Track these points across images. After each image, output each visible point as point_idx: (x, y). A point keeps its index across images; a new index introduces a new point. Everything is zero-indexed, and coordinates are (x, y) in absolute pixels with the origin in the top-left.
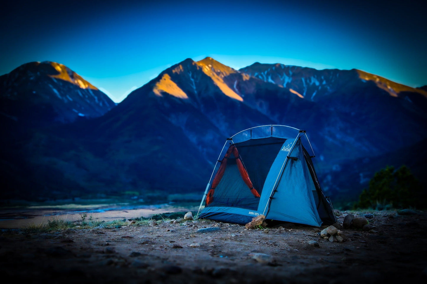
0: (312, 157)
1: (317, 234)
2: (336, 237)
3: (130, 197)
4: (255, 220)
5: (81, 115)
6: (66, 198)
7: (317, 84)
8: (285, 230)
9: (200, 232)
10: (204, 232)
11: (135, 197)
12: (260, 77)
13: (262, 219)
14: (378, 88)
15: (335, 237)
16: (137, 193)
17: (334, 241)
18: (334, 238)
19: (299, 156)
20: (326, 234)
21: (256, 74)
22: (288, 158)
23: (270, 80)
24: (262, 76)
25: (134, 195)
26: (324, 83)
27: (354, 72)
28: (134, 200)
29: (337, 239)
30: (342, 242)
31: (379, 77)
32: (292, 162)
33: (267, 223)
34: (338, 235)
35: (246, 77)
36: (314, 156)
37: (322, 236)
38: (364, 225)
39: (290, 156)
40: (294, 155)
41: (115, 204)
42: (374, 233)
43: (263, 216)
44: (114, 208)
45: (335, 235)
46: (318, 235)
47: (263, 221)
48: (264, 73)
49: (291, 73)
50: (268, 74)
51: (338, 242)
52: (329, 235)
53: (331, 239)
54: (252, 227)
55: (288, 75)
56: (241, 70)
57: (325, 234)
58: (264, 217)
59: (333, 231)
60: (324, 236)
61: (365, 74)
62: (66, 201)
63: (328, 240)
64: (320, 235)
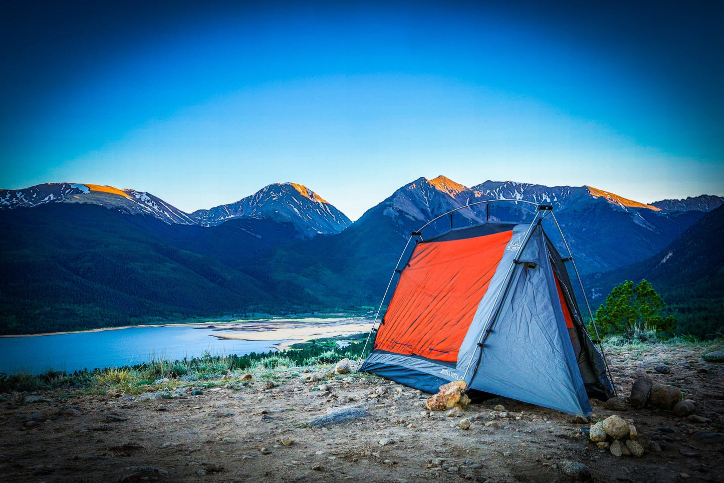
0: (566, 260)
1: (581, 433)
2: (627, 443)
3: (366, 311)
4: (444, 393)
5: (319, 232)
6: (306, 312)
7: (549, 200)
8: (508, 416)
9: (316, 424)
10: (324, 426)
11: (371, 312)
12: (492, 194)
13: (459, 390)
14: (608, 204)
15: (625, 443)
16: (373, 308)
17: (623, 455)
18: (622, 447)
19: (539, 259)
20: (603, 435)
21: (488, 191)
22: (516, 262)
23: (502, 198)
24: (493, 193)
25: (370, 310)
26: (555, 199)
27: (585, 189)
28: (370, 314)
29: (629, 450)
30: (641, 457)
31: (609, 194)
32: (525, 272)
33: (469, 398)
34: (630, 439)
35: (477, 195)
36: (571, 259)
37: (593, 440)
38: (675, 402)
39: (521, 260)
40: (527, 257)
41: (352, 318)
42: (702, 423)
43: (463, 382)
44: (350, 322)
45: (625, 438)
46: (583, 434)
47: (462, 395)
48: (496, 191)
49: (522, 190)
50: (500, 192)
51: (632, 456)
52: (609, 439)
53: (616, 450)
54: (439, 406)
55: (519, 192)
56: (473, 188)
57: (599, 436)
58: (464, 386)
59: (620, 429)
60: (597, 439)
61: (596, 191)
62: (306, 314)
63: (608, 450)
64: (588, 434)
